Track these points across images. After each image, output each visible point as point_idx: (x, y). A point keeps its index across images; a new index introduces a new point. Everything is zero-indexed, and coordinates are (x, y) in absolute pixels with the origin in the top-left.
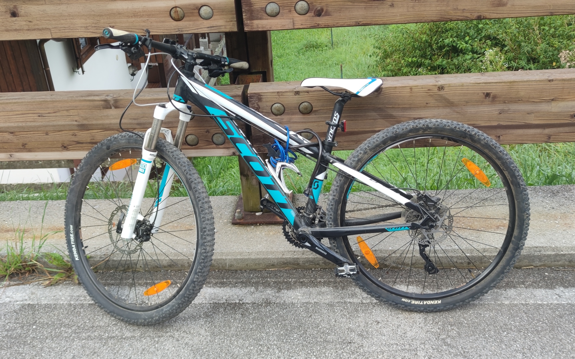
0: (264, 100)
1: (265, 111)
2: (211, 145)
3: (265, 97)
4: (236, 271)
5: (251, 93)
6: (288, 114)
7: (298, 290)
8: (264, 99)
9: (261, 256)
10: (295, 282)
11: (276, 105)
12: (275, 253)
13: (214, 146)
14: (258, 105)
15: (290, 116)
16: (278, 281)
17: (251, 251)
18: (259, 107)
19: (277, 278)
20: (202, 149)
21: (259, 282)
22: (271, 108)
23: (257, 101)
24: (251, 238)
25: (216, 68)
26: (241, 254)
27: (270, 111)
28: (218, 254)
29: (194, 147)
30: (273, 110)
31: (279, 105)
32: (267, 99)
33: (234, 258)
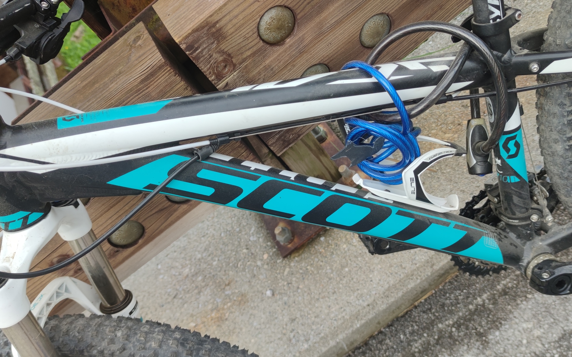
0: (229, 29)
1: (249, 53)
2: (175, 211)
3: (228, 18)
4: (366, 343)
5: (187, 37)
6: (309, 17)
7: (516, 314)
8: (230, 26)
9: (396, 296)
10: (494, 300)
11: (267, 19)
12: (416, 273)
13: (184, 207)
14: (222, 52)
15: (317, 20)
16: (460, 318)
17: (370, 300)
18: (229, 55)
19: (451, 312)
20: (162, 231)
21: (429, 344)
22: (259, 35)
23: (214, 46)
24: (343, 267)
25: (40, 32)
26: (357, 316)
27: (261, 43)
28: (317, 345)
29: (140, 241)
30: (265, 37)
31: (273, 13)
32: (235, 21)
33: (350, 331)
